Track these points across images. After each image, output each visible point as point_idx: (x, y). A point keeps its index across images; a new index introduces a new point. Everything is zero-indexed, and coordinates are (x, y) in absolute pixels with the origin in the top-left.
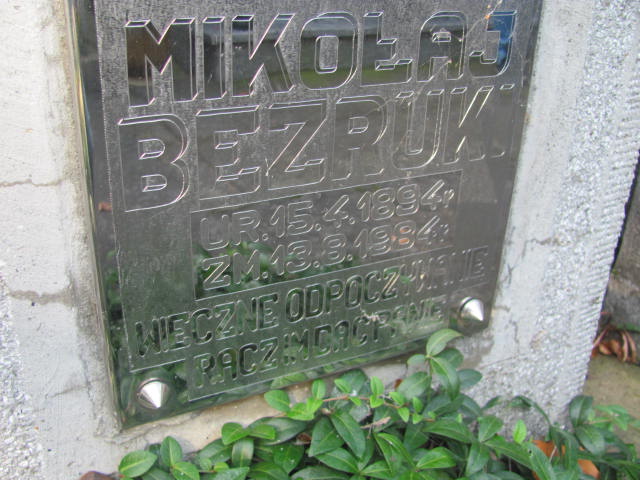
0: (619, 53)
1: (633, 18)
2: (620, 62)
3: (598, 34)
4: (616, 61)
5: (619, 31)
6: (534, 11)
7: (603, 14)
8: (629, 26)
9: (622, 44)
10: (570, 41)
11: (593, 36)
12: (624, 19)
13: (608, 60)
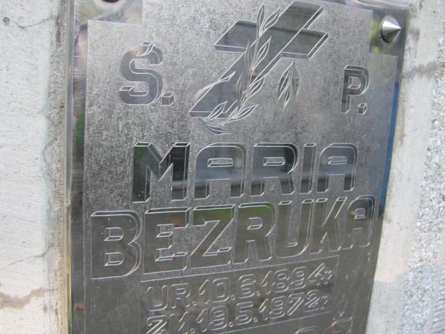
0: (421, 321)
1: (429, 300)
2: (422, 326)
3: (407, 314)
4: (419, 326)
5: (420, 309)
6: (363, 315)
7: (409, 302)
8: (427, 305)
9: (423, 316)
10: (388, 322)
11: (403, 316)
12: (423, 301)
13: (414, 326)
